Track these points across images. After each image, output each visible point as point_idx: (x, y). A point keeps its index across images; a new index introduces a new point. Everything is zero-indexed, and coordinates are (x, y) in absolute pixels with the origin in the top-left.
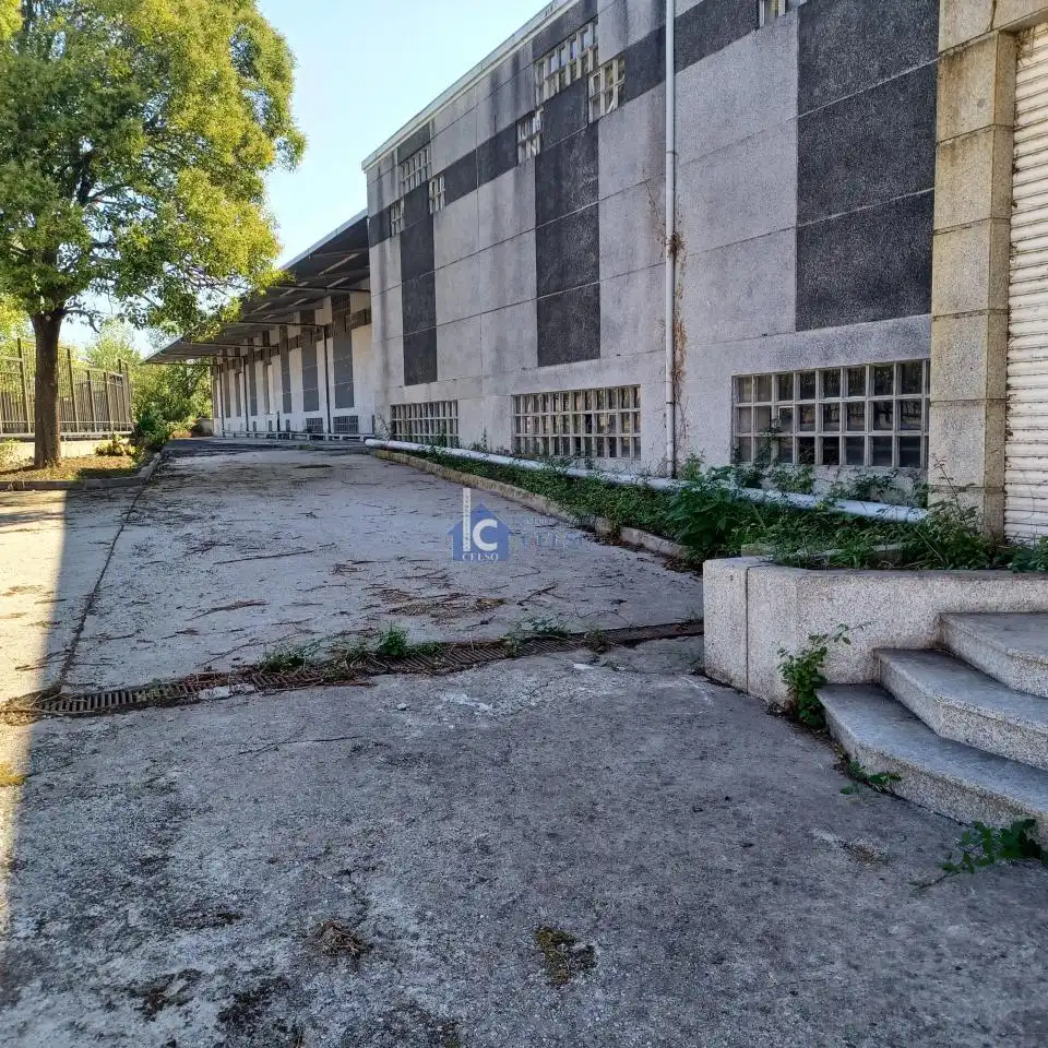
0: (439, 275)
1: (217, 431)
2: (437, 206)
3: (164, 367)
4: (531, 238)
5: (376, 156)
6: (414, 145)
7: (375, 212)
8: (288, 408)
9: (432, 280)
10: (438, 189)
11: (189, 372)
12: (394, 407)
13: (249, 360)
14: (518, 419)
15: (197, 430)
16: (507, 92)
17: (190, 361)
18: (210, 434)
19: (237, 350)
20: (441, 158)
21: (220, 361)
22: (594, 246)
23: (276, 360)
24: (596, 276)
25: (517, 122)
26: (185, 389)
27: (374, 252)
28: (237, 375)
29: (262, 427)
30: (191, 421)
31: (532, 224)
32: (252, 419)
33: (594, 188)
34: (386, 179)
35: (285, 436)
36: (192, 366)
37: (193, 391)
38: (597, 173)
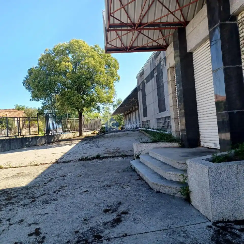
0: (146, 97)
1: (125, 128)
2: (145, 84)
3: (116, 116)
4: (156, 89)
5: (138, 75)
6: (142, 73)
7: (138, 86)
8: (136, 123)
9: (145, 97)
10: (145, 81)
11: (121, 117)
12: (143, 122)
13: (130, 113)
14: (157, 123)
15: (122, 128)
16: (152, 64)
17: (121, 114)
18: (124, 129)
19: (128, 112)
20: (145, 76)
21: (125, 114)
22: (163, 91)
23: (134, 113)
24: (164, 97)
25: (154, 70)
26: (120, 120)
27: (138, 93)
28: (128, 116)
29: (133, 127)
30: (121, 126)
31: (156, 88)
32: (131, 125)
33: (163, 81)
34: (139, 79)
35: (136, 128)
36: (121, 115)
37: (122, 120)
38: (163, 78)
